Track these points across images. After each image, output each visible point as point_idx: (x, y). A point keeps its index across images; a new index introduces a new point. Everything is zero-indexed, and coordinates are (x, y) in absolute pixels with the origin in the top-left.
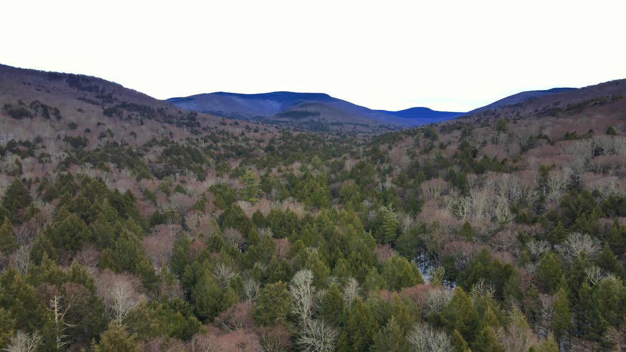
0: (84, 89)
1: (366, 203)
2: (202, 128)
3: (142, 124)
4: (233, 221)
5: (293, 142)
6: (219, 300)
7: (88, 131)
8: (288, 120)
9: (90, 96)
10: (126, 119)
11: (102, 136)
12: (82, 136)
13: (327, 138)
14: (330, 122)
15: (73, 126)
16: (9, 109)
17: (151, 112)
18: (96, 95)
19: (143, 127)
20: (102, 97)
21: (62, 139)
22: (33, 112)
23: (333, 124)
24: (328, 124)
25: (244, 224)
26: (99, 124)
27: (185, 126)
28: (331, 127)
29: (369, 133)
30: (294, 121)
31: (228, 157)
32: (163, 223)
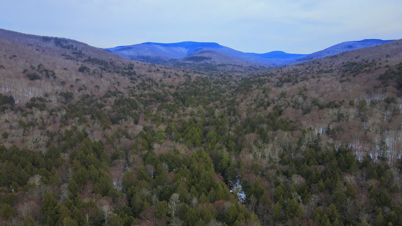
0: (64, 47)
1: (218, 145)
2: (137, 76)
3: (102, 77)
4: (150, 160)
5: (191, 88)
6: (141, 206)
7: (72, 86)
8: (191, 63)
9: (69, 52)
10: (92, 74)
11: (80, 89)
12: (69, 91)
13: (214, 79)
14: (218, 63)
15: (63, 83)
16: (27, 73)
17: (106, 63)
18: (72, 52)
19: (102, 80)
20: (76, 53)
21: (58, 94)
22: (40, 75)
23: (220, 65)
24: (216, 66)
25: (155, 162)
26: (77, 80)
27: (127, 75)
28: (218, 68)
29: (242, 72)
30: (195, 63)
31: (151, 102)
32: (118, 158)
